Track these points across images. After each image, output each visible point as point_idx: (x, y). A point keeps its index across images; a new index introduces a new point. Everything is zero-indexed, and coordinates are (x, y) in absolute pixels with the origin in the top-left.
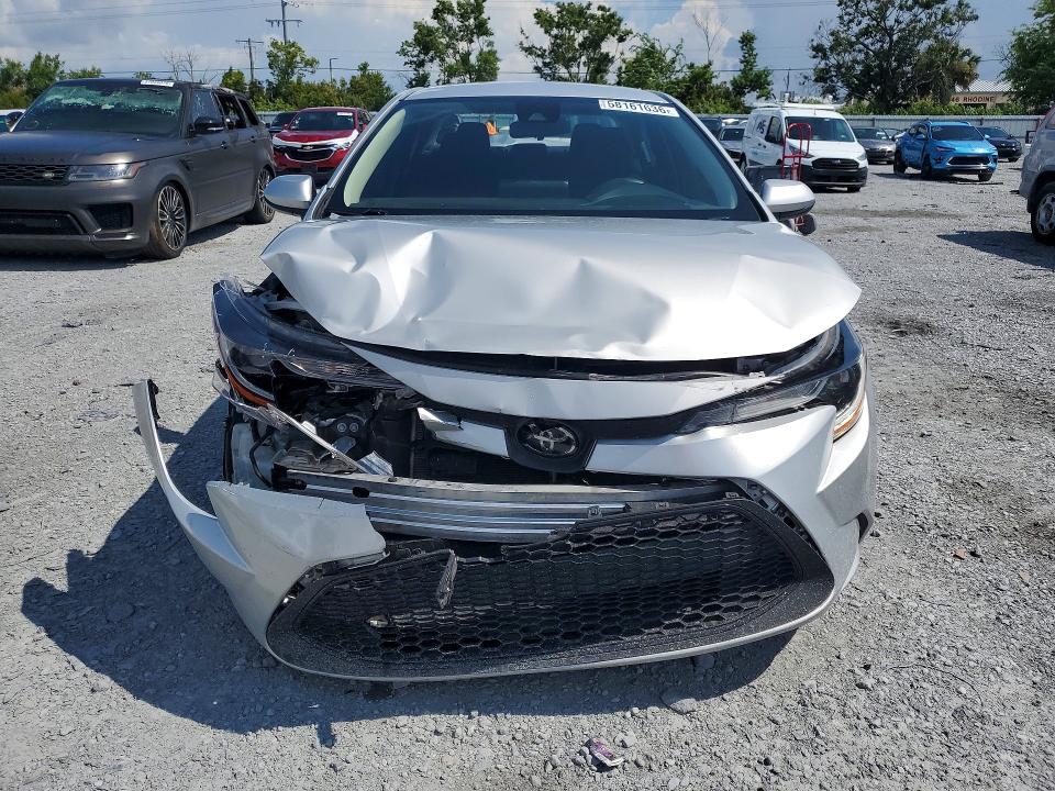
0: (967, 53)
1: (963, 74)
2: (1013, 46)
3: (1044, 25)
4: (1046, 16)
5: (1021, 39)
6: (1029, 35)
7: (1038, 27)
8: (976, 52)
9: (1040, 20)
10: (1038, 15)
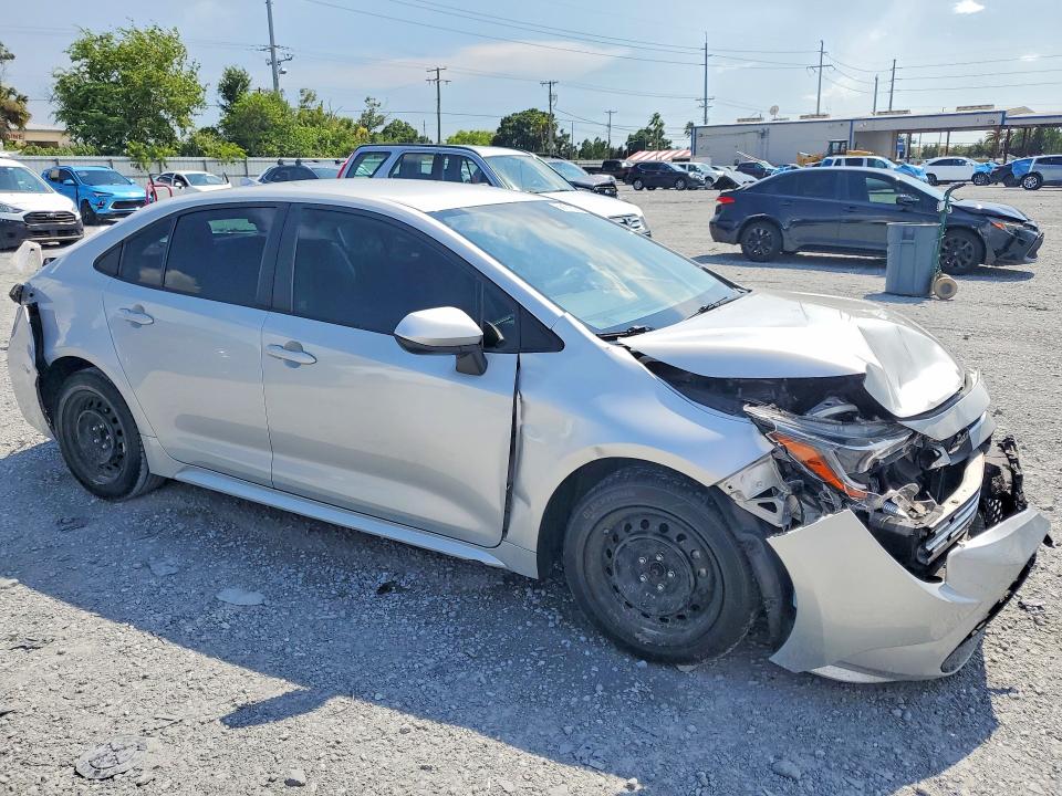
0: (11, 92)
1: (16, 113)
2: (57, 88)
3: (82, 69)
4: (82, 60)
5: (62, 82)
6: (69, 78)
7: (76, 72)
8: (20, 91)
9: (77, 64)
10: (74, 59)
